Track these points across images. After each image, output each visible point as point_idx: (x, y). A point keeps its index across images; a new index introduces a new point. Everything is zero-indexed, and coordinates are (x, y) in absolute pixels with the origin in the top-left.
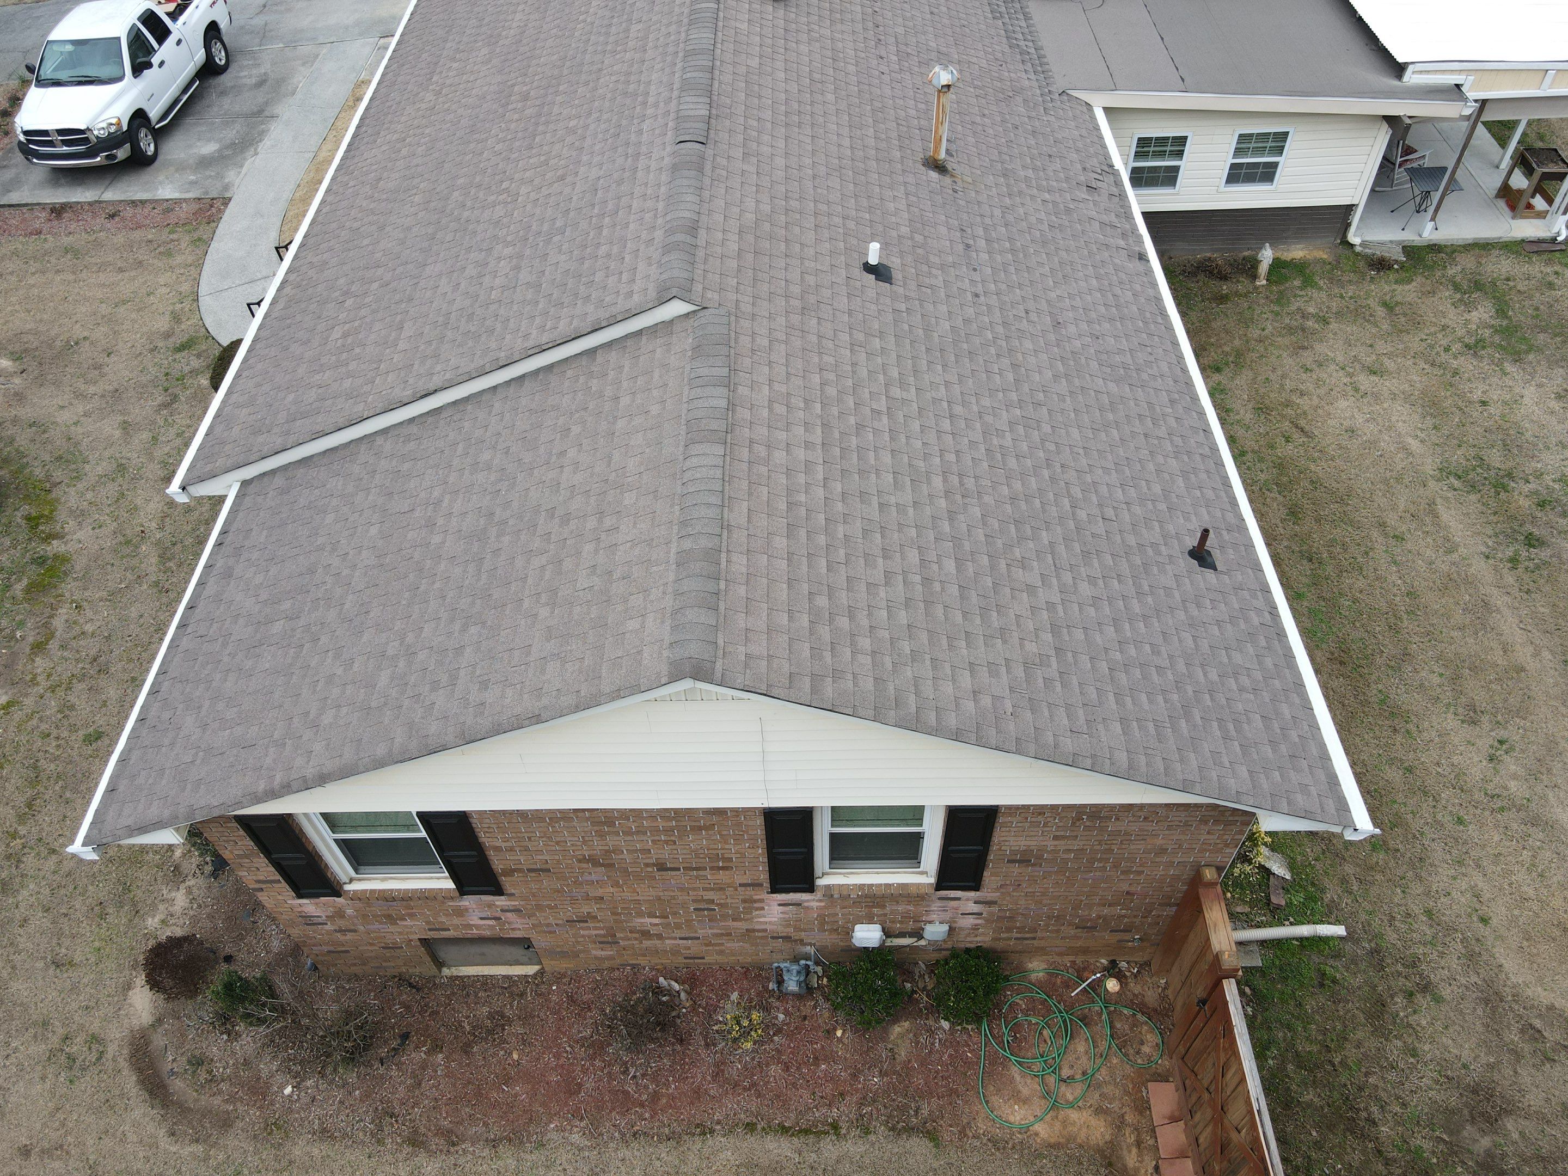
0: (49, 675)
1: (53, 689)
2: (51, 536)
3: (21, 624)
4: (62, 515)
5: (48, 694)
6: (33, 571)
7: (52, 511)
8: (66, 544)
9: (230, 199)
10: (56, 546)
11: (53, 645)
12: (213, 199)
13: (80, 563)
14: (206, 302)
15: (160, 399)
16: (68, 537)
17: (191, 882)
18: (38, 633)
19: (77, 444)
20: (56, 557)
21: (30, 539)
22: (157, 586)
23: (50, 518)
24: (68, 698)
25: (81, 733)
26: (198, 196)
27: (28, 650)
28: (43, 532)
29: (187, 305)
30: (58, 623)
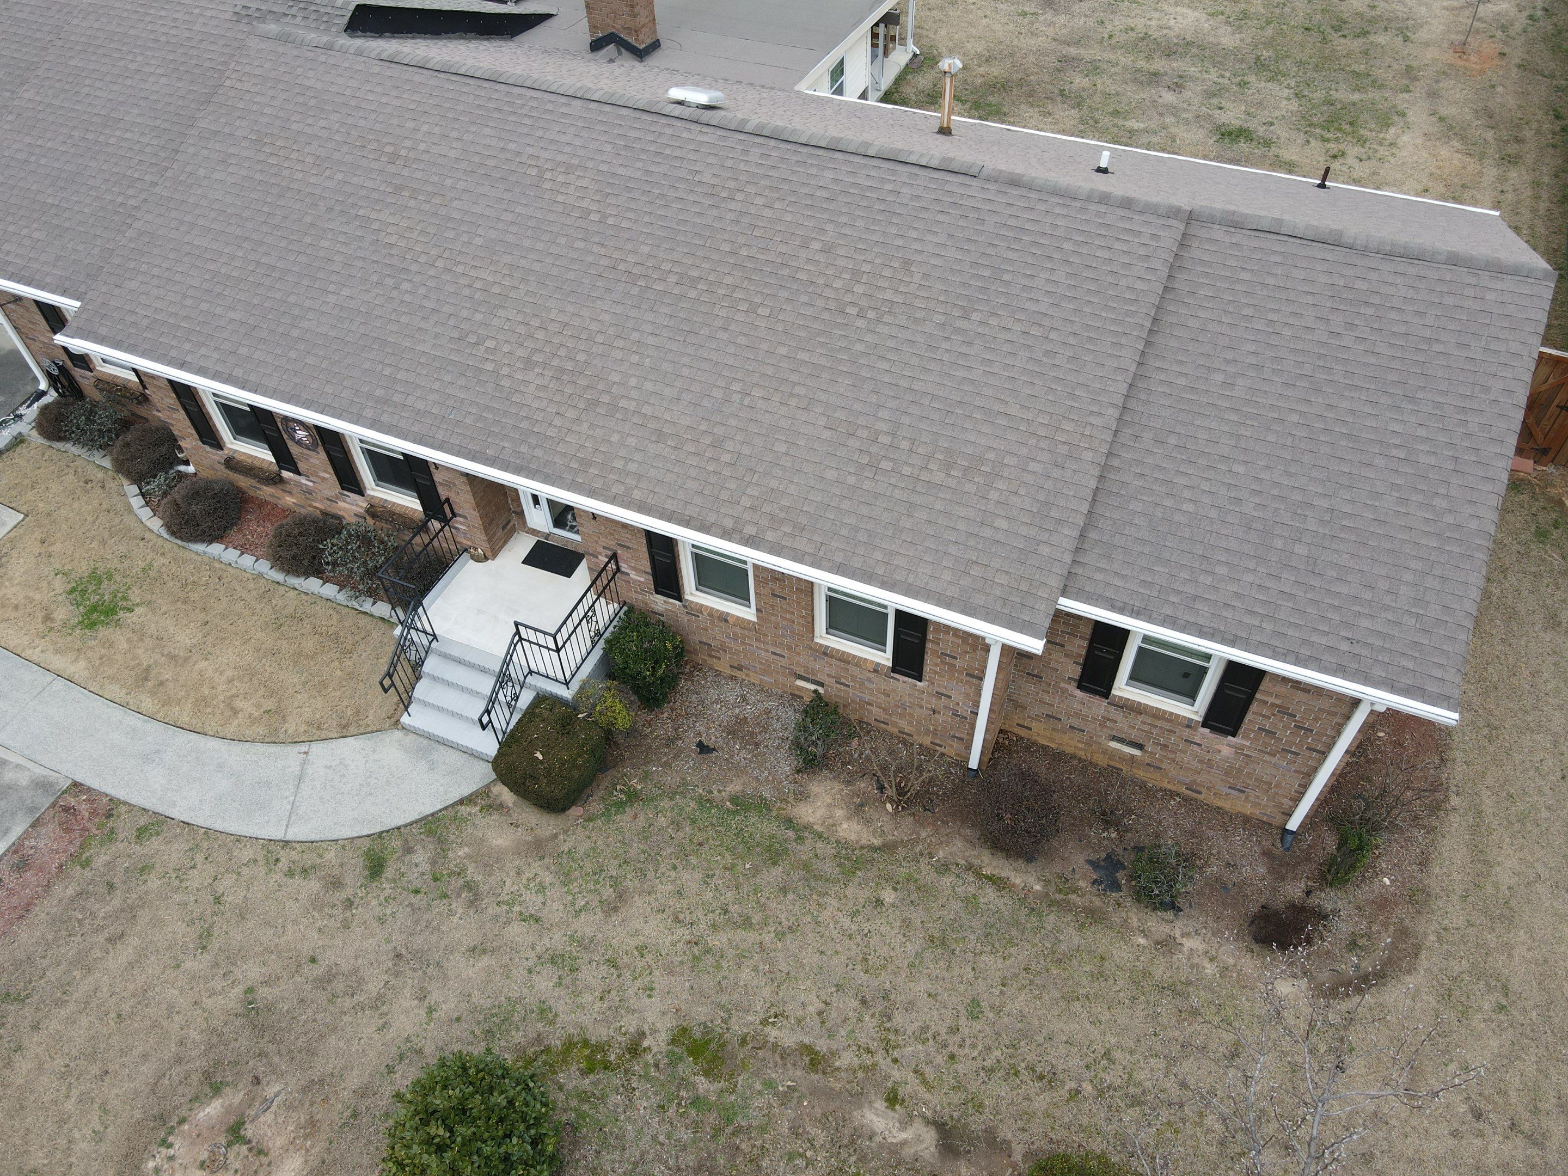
0: (869, 1051)
1: (888, 1047)
2: (635, 1049)
3: (769, 1084)
4: (600, 1033)
5: (896, 1054)
6: (687, 1067)
7: (586, 1043)
8: (654, 1031)
9: (76, 784)
10: (657, 1043)
11: (822, 1046)
12: (53, 805)
13: (701, 1013)
14: (297, 832)
15: (458, 906)
16: (646, 1028)
17: (1177, 933)
18: (794, 1065)
19: (474, 1010)
20: (673, 1041)
21: (626, 1071)
22: (784, 934)
23: (601, 1047)
24: (909, 1032)
25: (963, 1021)
26: (30, 820)
27: (814, 1077)
28: (619, 1057)
29: (286, 857)
30: (789, 1039)
